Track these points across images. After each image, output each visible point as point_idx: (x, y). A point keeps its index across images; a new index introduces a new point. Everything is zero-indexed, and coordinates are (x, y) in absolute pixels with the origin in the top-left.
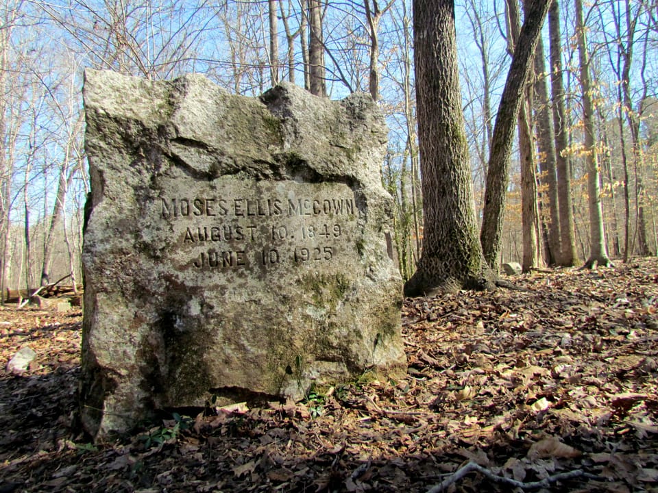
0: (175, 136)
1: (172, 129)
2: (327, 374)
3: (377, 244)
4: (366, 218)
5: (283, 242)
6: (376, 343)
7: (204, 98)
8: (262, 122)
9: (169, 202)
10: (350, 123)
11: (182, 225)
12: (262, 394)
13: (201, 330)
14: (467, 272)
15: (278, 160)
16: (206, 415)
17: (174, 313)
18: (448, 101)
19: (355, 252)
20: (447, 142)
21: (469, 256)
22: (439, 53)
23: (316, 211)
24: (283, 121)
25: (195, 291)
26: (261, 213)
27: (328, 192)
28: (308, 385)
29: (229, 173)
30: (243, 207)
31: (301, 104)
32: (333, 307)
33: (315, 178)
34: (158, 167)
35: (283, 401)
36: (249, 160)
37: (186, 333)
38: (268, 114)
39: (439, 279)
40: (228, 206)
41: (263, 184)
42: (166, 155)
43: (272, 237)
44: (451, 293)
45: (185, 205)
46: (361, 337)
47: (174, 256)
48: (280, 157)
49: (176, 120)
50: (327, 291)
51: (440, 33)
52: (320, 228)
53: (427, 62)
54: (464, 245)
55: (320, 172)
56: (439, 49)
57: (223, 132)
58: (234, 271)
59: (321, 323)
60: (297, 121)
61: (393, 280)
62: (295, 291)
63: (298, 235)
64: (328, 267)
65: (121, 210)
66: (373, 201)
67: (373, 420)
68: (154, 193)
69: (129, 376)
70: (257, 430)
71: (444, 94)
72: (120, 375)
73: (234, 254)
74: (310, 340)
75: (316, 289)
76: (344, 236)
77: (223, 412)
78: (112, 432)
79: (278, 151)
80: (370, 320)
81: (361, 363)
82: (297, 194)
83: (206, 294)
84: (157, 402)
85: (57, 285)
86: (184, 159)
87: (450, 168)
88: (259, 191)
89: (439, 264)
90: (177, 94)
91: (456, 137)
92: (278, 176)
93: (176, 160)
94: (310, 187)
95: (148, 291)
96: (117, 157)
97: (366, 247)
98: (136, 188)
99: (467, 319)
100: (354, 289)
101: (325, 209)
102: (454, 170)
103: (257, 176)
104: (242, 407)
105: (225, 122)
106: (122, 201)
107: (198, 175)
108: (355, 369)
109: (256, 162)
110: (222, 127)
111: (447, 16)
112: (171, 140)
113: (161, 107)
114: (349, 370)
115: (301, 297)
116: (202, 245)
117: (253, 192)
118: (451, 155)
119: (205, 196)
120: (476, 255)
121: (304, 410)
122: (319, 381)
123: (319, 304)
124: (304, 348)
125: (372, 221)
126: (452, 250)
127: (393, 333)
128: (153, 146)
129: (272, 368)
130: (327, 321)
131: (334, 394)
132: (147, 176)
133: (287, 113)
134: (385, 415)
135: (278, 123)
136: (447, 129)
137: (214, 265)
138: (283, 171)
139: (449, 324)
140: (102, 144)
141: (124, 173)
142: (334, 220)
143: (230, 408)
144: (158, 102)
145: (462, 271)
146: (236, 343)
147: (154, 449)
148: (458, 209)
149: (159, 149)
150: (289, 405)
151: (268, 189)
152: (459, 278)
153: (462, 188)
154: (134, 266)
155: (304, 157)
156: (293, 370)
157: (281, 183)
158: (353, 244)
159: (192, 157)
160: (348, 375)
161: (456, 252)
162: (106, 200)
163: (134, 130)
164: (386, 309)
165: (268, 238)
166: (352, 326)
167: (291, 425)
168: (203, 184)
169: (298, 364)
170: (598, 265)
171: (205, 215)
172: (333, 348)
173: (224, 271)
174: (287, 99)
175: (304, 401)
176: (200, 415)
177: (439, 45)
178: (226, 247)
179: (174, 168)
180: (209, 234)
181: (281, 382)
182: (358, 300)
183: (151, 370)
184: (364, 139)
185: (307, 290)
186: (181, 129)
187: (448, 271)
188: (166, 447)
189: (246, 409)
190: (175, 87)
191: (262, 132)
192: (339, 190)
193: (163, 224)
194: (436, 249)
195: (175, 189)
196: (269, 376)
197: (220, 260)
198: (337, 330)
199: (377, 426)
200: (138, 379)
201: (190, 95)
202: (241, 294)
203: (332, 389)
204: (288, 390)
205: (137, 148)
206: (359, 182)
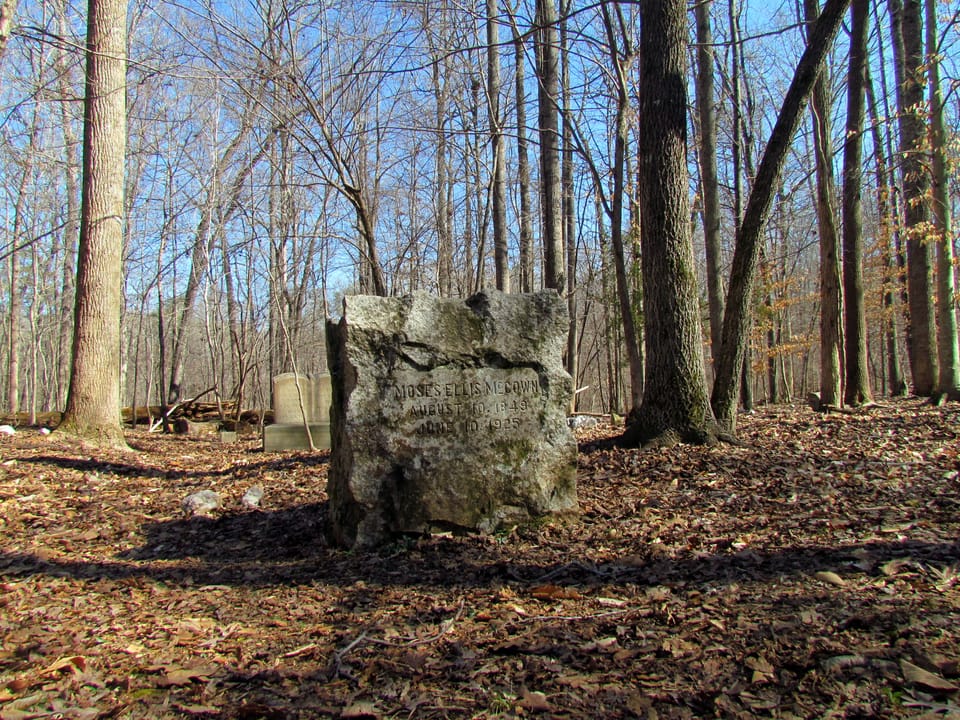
0: (405, 341)
1: (402, 336)
2: (512, 515)
3: (557, 415)
4: (547, 396)
5: (481, 415)
6: (553, 494)
7: (425, 308)
8: (467, 322)
9: (400, 388)
10: (538, 317)
11: (409, 404)
12: (463, 527)
13: (422, 479)
14: (687, 424)
15: (478, 354)
16: (424, 539)
17: (404, 467)
18: (674, 234)
19: (538, 422)
20: (671, 280)
21: (691, 406)
22: (664, 180)
23: (508, 391)
24: (484, 320)
25: (417, 451)
26: (465, 393)
27: (517, 376)
28: (497, 523)
29: (442, 365)
30: (452, 390)
31: (497, 305)
32: (519, 465)
33: (506, 365)
34: (393, 364)
35: (478, 533)
36: (457, 354)
37: (412, 481)
38: (471, 314)
39: (658, 430)
40: (440, 389)
41: (467, 371)
42: (399, 354)
43: (472, 412)
44: (666, 446)
45: (411, 389)
46: (540, 489)
47: (403, 426)
48: (480, 351)
49: (405, 329)
50: (513, 453)
51: (667, 157)
52: (510, 403)
53: (651, 190)
54: (686, 394)
55: (511, 360)
56: (666, 176)
57: (438, 332)
58: (445, 437)
59: (509, 477)
60: (494, 320)
61: (568, 444)
62: (489, 452)
63: (493, 409)
64: (515, 435)
65: (368, 394)
66: (553, 381)
67: (541, 548)
68: (390, 382)
69: (374, 508)
70: (459, 549)
71: (669, 227)
72: (368, 508)
73: (445, 425)
74: (500, 489)
75: (506, 452)
76: (529, 409)
77: (435, 537)
78: (364, 545)
79: (478, 347)
80: (548, 476)
81: (540, 509)
82: (493, 377)
83: (425, 454)
84: (392, 529)
85: (197, 401)
86: (411, 357)
87: (674, 309)
88: (464, 377)
89: (659, 414)
90: (405, 308)
91: (682, 274)
92: (478, 365)
93: (405, 358)
94: (503, 372)
95: (386, 452)
96: (365, 357)
97: (547, 418)
98: (378, 378)
99: (667, 475)
100: (536, 451)
101: (514, 389)
102: (678, 311)
103: (462, 366)
104: (449, 535)
105: (440, 325)
106: (368, 387)
107: (419, 368)
108: (534, 512)
109: (461, 355)
110: (437, 329)
111: (675, 138)
112: (403, 344)
113: (395, 318)
114: (530, 514)
115: (494, 456)
116: (422, 418)
117: (459, 378)
118: (675, 294)
119: (425, 383)
120: (700, 405)
121: (492, 539)
122: (506, 520)
123: (507, 463)
124: (495, 494)
125: (552, 397)
126: (672, 399)
127: (568, 487)
128: (389, 348)
129: (471, 508)
130: (513, 475)
131: (517, 530)
132: (385, 370)
133: (487, 313)
134: (549, 545)
135: (479, 321)
136: (672, 266)
137: (431, 432)
138: (482, 362)
139: (647, 480)
140: (357, 349)
141: (370, 368)
142: (521, 397)
143: (441, 535)
144: (393, 314)
145: (683, 422)
146: (446, 490)
147: (392, 556)
148: (681, 354)
149: (394, 350)
150: (482, 535)
151: (471, 375)
152: (679, 430)
153: (686, 331)
154: (377, 434)
155: (499, 350)
156: (486, 510)
157: (480, 370)
158: (536, 415)
159: (416, 355)
160: (529, 517)
161: (677, 402)
162: (358, 388)
163: (377, 338)
164: (563, 467)
165: (470, 413)
166: (532, 480)
167: (482, 547)
168: (423, 374)
169: (489, 508)
170: (947, 401)
171: (424, 397)
172: (518, 496)
173: (438, 437)
174: (486, 303)
175: (493, 534)
176: (421, 538)
177: (666, 172)
178: (439, 420)
179: (404, 364)
180: (428, 410)
181: (477, 518)
182: (538, 460)
183: (388, 505)
184: (548, 330)
185: (498, 452)
186: (409, 335)
187: (668, 421)
188: (401, 554)
189: (451, 537)
190: (404, 302)
191: (467, 330)
192: (526, 373)
193: (396, 404)
194: (656, 397)
195: (404, 378)
196: (468, 514)
197: (435, 429)
198: (521, 483)
199: (542, 551)
200: (380, 511)
201: (414, 308)
202: (449, 454)
203: (515, 527)
204: (482, 525)
205: (379, 350)
206: (542, 367)
